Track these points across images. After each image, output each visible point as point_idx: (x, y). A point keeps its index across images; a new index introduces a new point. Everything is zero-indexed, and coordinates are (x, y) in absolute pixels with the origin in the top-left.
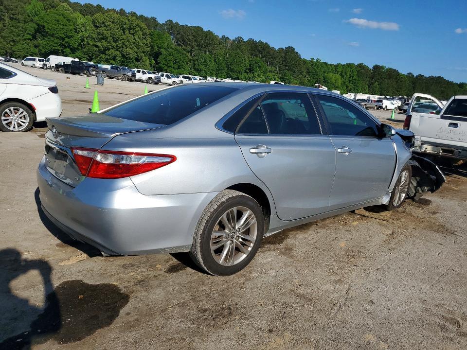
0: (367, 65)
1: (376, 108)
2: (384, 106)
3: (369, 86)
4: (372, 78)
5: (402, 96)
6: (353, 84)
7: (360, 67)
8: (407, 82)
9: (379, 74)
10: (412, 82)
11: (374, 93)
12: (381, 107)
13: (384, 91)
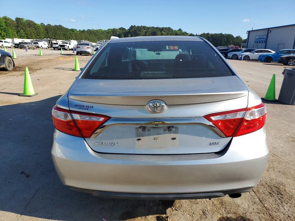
0: (10, 18)
1: (35, 48)
2: (40, 46)
3: (17, 33)
4: (18, 27)
5: (46, 38)
6: (4, 31)
7: (6, 19)
8: (42, 29)
9: (21, 24)
10: (45, 29)
11: (22, 38)
12: (38, 47)
13: (29, 36)
